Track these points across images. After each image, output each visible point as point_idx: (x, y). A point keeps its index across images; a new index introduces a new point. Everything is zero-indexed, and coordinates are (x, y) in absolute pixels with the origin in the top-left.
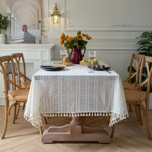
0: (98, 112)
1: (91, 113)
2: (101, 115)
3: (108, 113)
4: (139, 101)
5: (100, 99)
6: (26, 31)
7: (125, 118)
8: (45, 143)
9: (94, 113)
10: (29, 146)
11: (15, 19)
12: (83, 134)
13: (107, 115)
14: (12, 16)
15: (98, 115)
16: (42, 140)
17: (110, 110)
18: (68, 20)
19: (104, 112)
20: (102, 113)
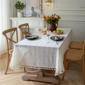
0: (48, 67)
1: (44, 68)
2: (49, 69)
3: (54, 69)
4: (77, 61)
5: (49, 60)
6: (33, 10)
7: (62, 73)
8: (24, 80)
9: (46, 68)
10: (15, 81)
11: (28, 4)
12: (44, 78)
13: (53, 70)
14: (27, 2)
15: (48, 69)
16: (23, 79)
17: (54, 67)
18: (55, 4)
19: (51, 67)
20: (50, 68)
